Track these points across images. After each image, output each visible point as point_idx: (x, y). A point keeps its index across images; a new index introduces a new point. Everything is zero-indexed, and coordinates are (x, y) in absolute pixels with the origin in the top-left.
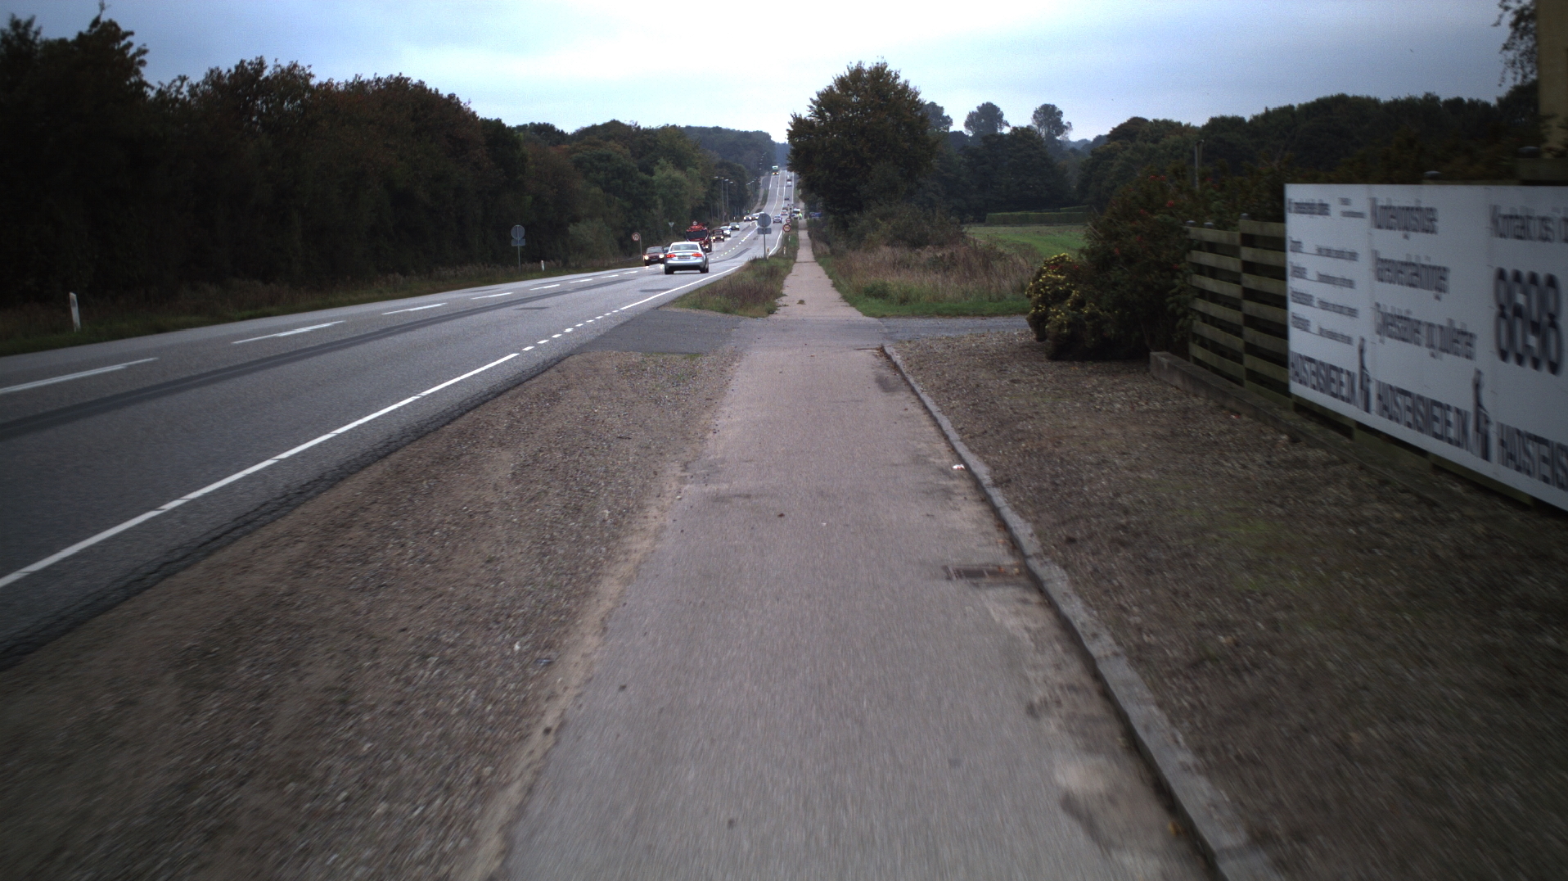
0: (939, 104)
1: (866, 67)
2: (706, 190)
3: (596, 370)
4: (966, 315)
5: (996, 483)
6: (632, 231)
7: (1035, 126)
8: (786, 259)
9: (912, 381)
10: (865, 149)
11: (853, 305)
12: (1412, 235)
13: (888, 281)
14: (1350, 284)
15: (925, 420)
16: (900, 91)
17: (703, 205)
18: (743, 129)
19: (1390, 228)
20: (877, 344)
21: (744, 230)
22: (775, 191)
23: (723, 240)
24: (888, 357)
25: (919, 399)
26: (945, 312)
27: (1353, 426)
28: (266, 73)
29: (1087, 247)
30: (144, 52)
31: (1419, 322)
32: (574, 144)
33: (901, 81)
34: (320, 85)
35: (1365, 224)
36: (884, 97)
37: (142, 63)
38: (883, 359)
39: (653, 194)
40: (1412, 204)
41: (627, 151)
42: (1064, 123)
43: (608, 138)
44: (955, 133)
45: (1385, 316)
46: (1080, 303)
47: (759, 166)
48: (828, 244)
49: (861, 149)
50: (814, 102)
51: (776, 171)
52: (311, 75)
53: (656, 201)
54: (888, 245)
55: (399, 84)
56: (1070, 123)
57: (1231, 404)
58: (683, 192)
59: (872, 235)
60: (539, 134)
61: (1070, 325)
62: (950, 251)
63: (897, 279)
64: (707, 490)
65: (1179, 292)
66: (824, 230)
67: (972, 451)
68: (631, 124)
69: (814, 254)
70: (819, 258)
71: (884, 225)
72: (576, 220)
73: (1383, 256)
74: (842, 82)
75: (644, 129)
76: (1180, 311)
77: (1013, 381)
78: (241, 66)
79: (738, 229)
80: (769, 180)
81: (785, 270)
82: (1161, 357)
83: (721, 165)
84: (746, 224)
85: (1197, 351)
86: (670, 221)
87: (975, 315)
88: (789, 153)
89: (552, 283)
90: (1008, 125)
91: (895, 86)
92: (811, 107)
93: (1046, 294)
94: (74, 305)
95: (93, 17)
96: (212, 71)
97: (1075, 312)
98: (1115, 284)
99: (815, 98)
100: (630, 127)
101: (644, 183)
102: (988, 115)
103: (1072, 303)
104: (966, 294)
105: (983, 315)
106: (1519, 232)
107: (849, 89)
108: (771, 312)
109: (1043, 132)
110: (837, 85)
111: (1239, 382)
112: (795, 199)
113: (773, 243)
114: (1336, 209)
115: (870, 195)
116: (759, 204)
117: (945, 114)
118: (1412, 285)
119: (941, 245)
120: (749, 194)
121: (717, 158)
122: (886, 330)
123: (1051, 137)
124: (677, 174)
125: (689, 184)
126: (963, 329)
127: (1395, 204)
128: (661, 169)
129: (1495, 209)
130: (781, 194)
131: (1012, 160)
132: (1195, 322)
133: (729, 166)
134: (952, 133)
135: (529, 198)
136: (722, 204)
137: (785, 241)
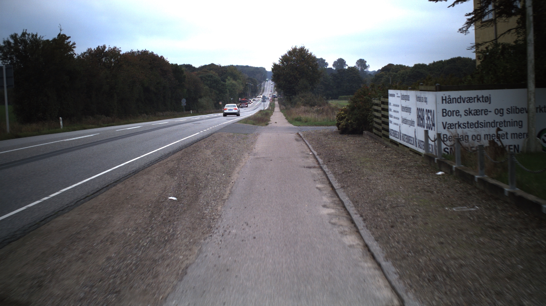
0: (324, 59)
1: (298, 48)
2: (243, 88)
3: (222, 136)
4: (323, 125)
5: (318, 155)
6: (219, 101)
7: (357, 66)
8: (271, 111)
9: (304, 139)
10: (297, 74)
11: (291, 123)
12: (406, 101)
13: (302, 116)
14: (398, 112)
15: (306, 146)
16: (309, 56)
17: (242, 93)
18: (256, 66)
19: (403, 100)
20: (297, 132)
21: (257, 101)
22: (267, 88)
23: (251, 103)
24: (299, 135)
25: (305, 142)
26: (317, 125)
27: (399, 144)
28: (106, 50)
29: (349, 105)
30: (75, 44)
31: (407, 120)
32: (199, 71)
33: (309, 52)
34: (123, 54)
35: (400, 98)
36: (303, 57)
37: (74, 47)
38: (298, 135)
39: (226, 88)
40: (406, 95)
41: (217, 74)
42: (367, 65)
43: (210, 70)
44: (329, 68)
45: (403, 119)
46: (348, 120)
47: (261, 79)
48: (285, 106)
49: (296, 75)
50: (280, 59)
51: (267, 80)
52: (120, 51)
53: (227, 91)
54: (303, 105)
55: (145, 52)
56: (369, 65)
57: (377, 141)
58: (236, 88)
59: (299, 103)
60: (187, 68)
61: (345, 125)
62: (322, 108)
63: (304, 116)
64: (255, 157)
65: (370, 116)
66: (284, 101)
67: (315, 150)
68: (218, 65)
69: (280, 109)
70: (281, 110)
71: (303, 99)
72: (201, 97)
73: (403, 106)
74: (290, 53)
75: (222, 66)
76: (370, 121)
77: (329, 138)
78: (98, 48)
79: (255, 100)
80: (265, 84)
81: (270, 114)
82: (365, 132)
83: (249, 79)
84: (258, 99)
85: (374, 131)
86: (231, 98)
87: (326, 126)
88: (272, 76)
89: (198, 117)
90: (347, 66)
91: (307, 54)
92: (279, 61)
93: (339, 117)
94: (61, 121)
95: (58, 33)
96: (89, 49)
97: (347, 122)
98: (355, 114)
99: (281, 58)
100: (218, 66)
101: (223, 85)
102: (341, 62)
103: (346, 120)
104: (324, 120)
105: (328, 126)
106: (420, 100)
107: (292, 55)
108: (267, 125)
109: (360, 68)
110: (288, 53)
111: (381, 137)
112: (274, 91)
113: (267, 105)
114: (396, 95)
115: (299, 90)
116: (261, 92)
117: (326, 62)
118: (406, 112)
119: (320, 106)
120: (258, 89)
121: (247, 76)
122: (300, 129)
123: (362, 70)
124: (234, 82)
125: (238, 85)
126: (321, 129)
127: (404, 94)
128: (228, 80)
129: (417, 95)
130: (269, 89)
131: (348, 78)
132: (374, 124)
133: (251, 79)
134: (328, 68)
135: (185, 90)
136: (249, 93)
137: (270, 105)
